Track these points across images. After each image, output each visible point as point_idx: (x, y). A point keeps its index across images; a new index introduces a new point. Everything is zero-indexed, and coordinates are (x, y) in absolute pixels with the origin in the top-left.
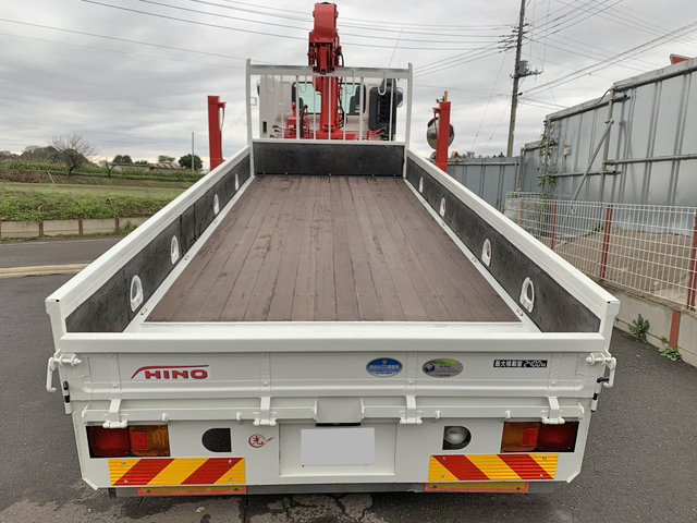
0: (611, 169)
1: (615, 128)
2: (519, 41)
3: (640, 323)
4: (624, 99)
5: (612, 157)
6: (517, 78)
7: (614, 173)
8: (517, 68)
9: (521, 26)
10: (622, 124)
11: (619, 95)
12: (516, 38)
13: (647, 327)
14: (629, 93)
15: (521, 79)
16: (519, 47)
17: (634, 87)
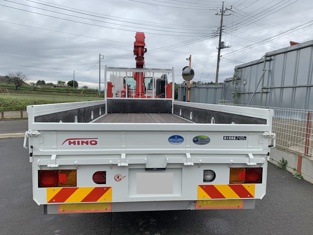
0: (265, 91)
1: (267, 73)
2: (220, 33)
3: (283, 161)
4: (271, 60)
5: (265, 85)
7: (267, 93)
8: (220, 45)
9: (221, 27)
10: (270, 71)
11: (268, 58)
13: (287, 163)
14: (272, 58)
15: (221, 50)
16: (220, 36)
17: (275, 55)
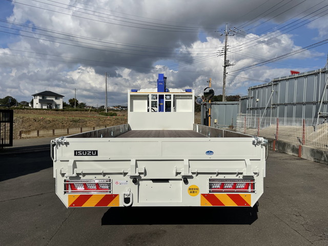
2: (225, 52)
4: (277, 84)
5: (274, 103)
6: (225, 67)
8: (225, 63)
9: (226, 46)
10: (276, 92)
12: (224, 51)
15: (227, 67)
16: (225, 54)
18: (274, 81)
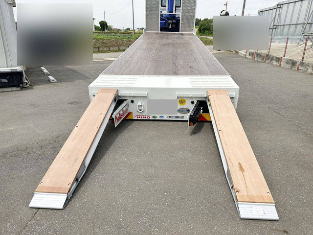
0: (275, 27)
1: (277, 15)
4: (280, 8)
5: (275, 24)
7: (276, 28)
10: (279, 14)
11: (279, 6)
14: (281, 6)
17: (283, 4)
18: (278, 5)
